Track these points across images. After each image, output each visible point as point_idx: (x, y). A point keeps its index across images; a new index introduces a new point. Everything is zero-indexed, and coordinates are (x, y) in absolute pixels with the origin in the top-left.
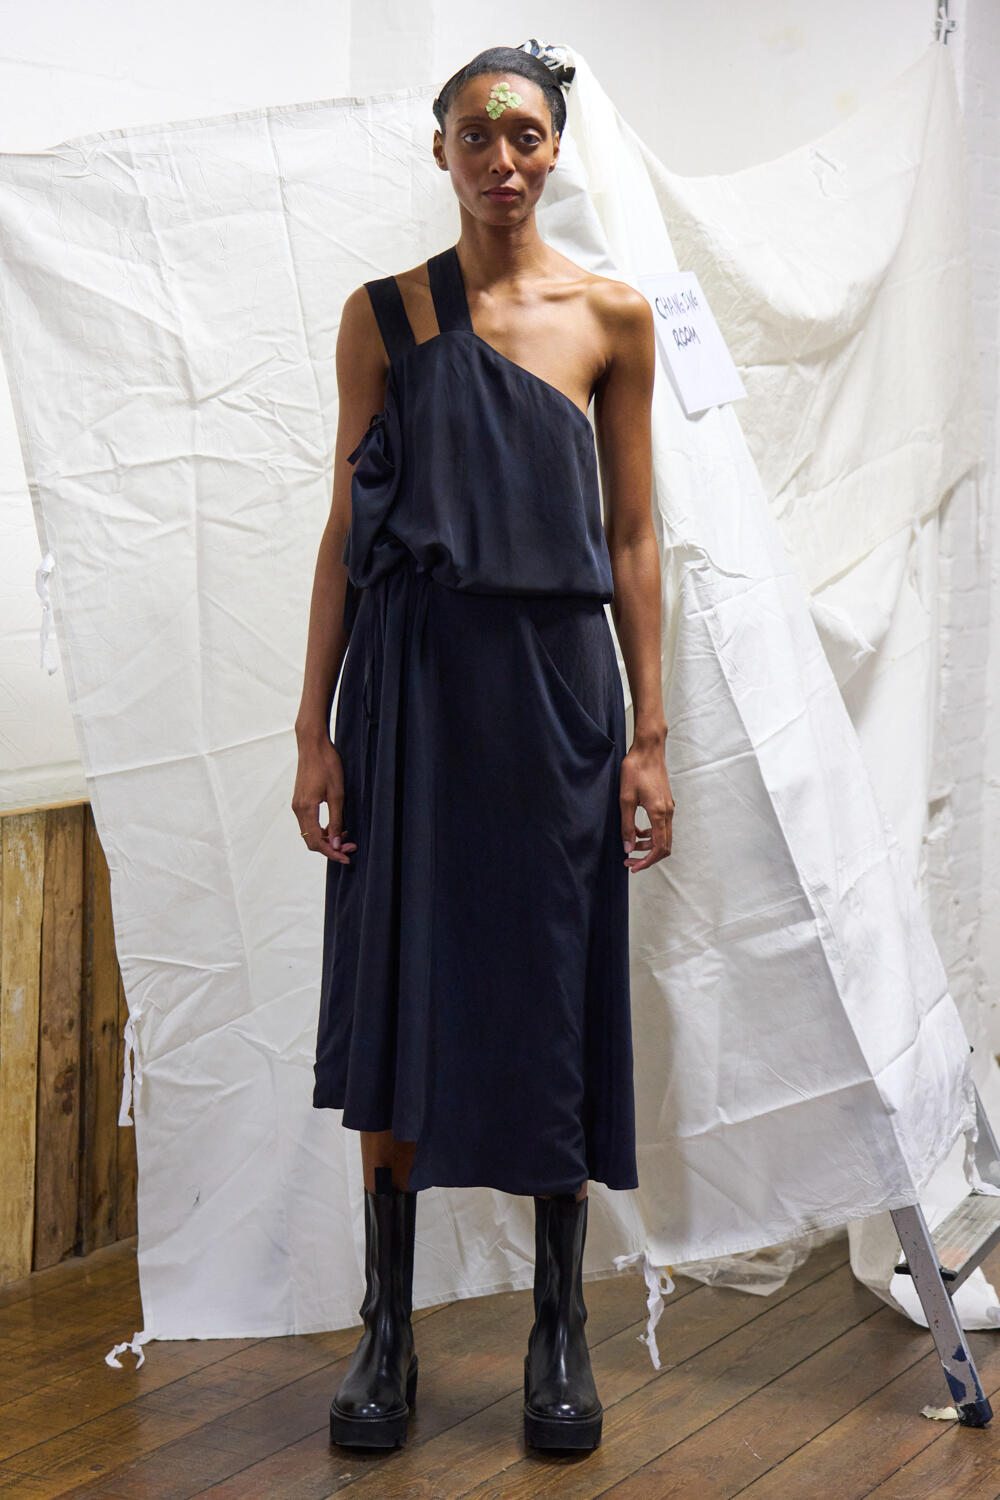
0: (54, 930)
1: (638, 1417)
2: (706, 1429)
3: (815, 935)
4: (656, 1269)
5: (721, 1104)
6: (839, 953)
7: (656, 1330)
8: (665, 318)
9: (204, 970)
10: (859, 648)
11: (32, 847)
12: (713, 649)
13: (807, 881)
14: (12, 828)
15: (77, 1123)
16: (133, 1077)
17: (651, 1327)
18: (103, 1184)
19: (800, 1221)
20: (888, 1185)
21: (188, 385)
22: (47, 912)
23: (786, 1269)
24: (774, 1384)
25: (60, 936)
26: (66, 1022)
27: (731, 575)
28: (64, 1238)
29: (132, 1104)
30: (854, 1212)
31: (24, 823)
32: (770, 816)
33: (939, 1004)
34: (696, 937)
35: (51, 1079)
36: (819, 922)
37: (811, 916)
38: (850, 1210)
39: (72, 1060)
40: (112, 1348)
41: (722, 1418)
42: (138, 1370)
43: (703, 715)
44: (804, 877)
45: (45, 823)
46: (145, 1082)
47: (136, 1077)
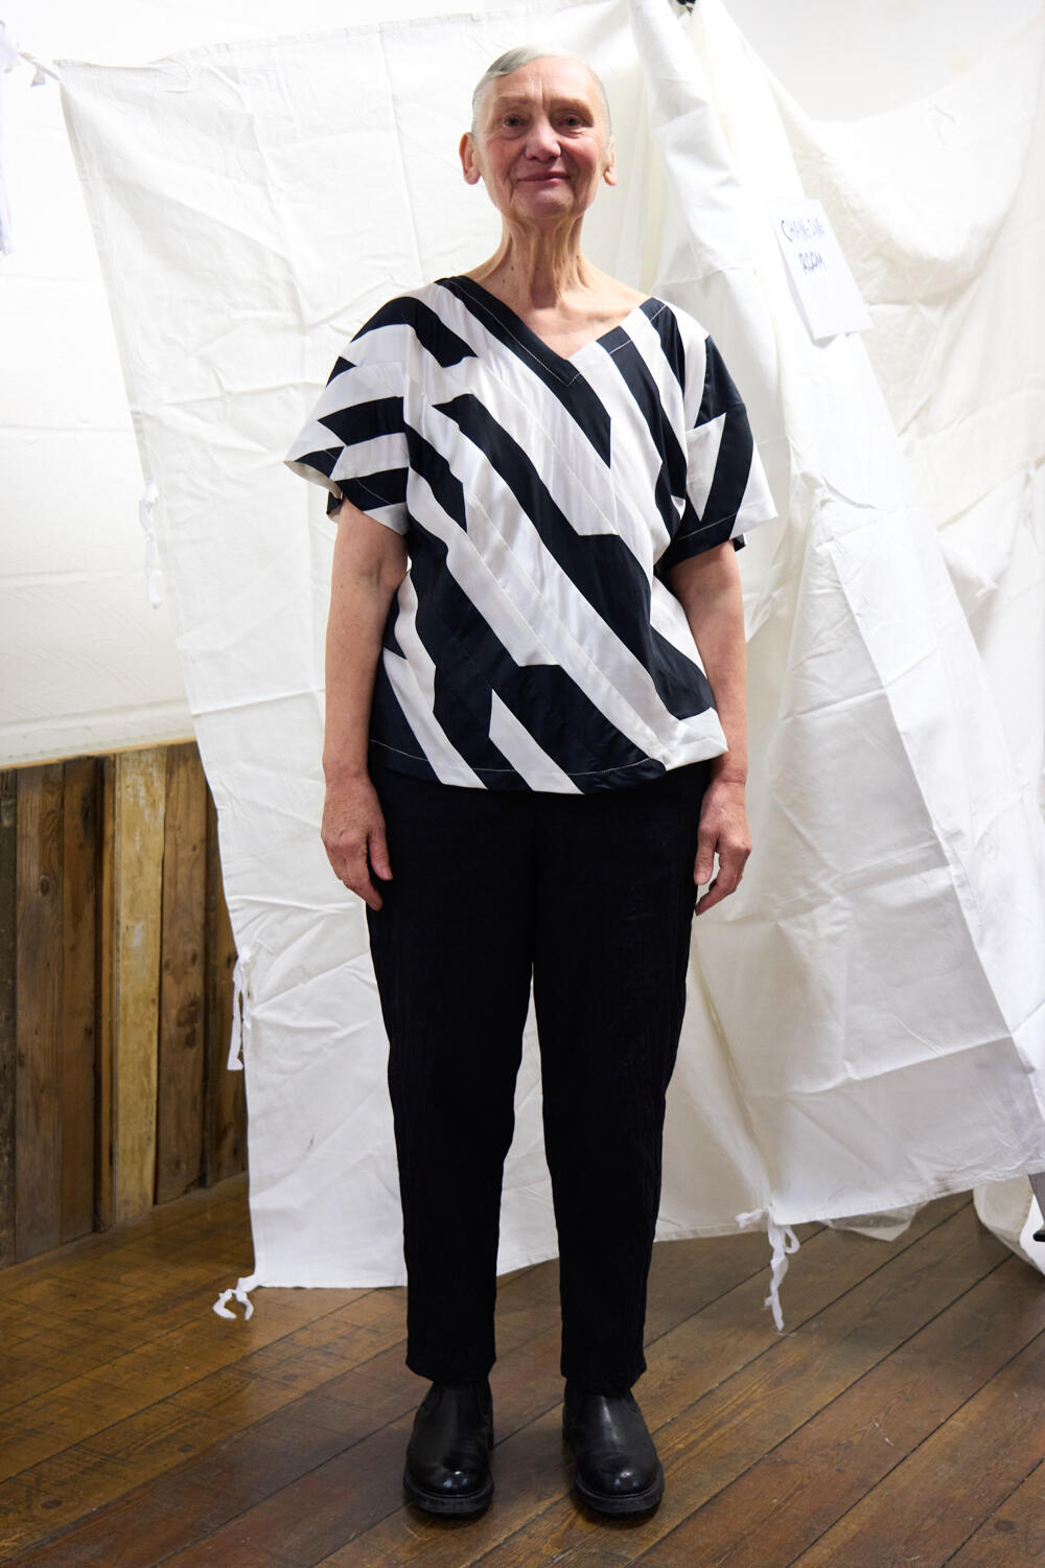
0: (176, 868)
1: (761, 1390)
2: (832, 1406)
3: (949, 883)
4: (780, 1227)
5: (851, 1059)
6: (974, 902)
7: (780, 1289)
8: (790, 240)
9: (317, 911)
10: (982, 586)
11: (152, 783)
12: (838, 582)
13: (940, 825)
14: (130, 764)
15: (201, 1057)
18: (227, 1116)
19: (932, 1183)
20: (1026, 1148)
21: (297, 309)
22: (168, 848)
24: (904, 1348)
25: (183, 870)
26: (190, 956)
27: (859, 506)
28: (188, 1170)
29: (241, 1048)
30: (990, 1175)
31: (144, 758)
32: (901, 757)
34: (825, 885)
35: (173, 1013)
36: (953, 869)
38: (986, 1173)
39: (195, 995)
40: (221, 1295)
41: (849, 1391)
42: (247, 1322)
43: (830, 652)
44: (937, 822)
45: (165, 759)
46: (253, 1027)
47: (245, 1022)
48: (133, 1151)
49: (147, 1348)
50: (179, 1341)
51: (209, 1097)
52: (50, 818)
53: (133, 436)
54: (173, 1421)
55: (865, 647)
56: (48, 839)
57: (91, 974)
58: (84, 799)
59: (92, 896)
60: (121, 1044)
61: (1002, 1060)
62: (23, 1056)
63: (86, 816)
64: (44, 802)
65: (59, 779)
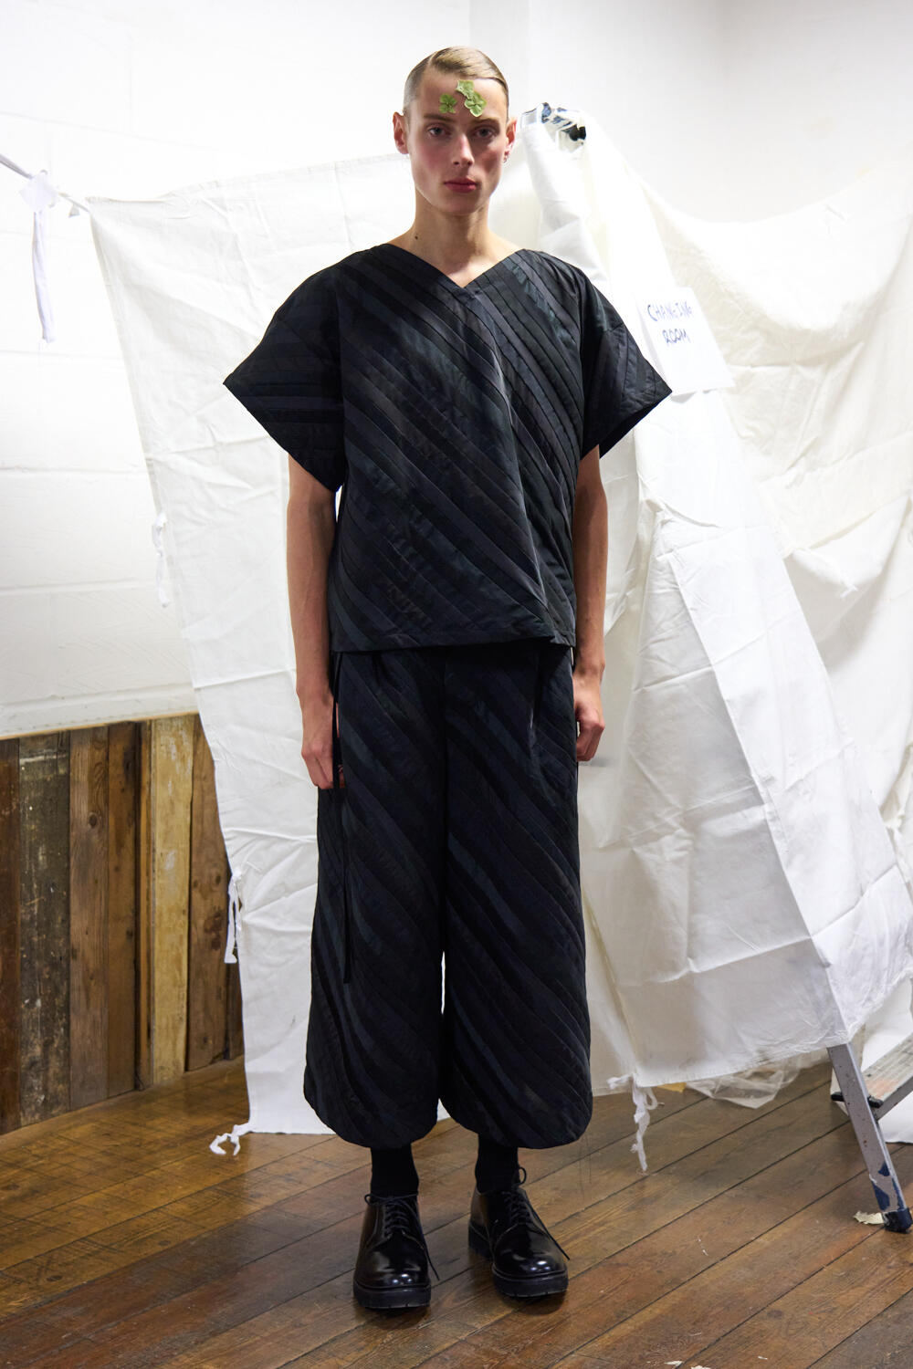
0: (202, 807)
1: (617, 1213)
2: (669, 1226)
3: (763, 818)
4: (642, 1090)
5: (692, 957)
6: (783, 833)
7: (644, 1139)
8: (656, 319)
9: (294, 841)
11: (182, 743)
12: (677, 584)
13: (757, 772)
14: (164, 728)
16: (235, 924)
17: (639, 1137)
19: (755, 1054)
20: (824, 1026)
22: (196, 793)
23: (775, 1085)
24: (741, 1186)
25: (208, 811)
26: (214, 878)
27: (703, 525)
28: (213, 1045)
29: (236, 945)
30: (798, 1048)
31: (175, 723)
33: (887, 874)
34: (668, 819)
35: (201, 922)
36: (767, 807)
38: (794, 1046)
39: (219, 908)
40: (218, 1137)
41: (686, 1216)
42: (233, 1157)
43: (669, 638)
44: (755, 770)
46: (244, 930)
47: (238, 927)
49: (154, 1172)
50: (179, 1169)
51: (231, 988)
52: (98, 768)
53: (147, 476)
54: (160, 1224)
55: (697, 635)
56: (96, 784)
57: (132, 889)
58: (125, 754)
59: (132, 830)
60: (157, 945)
61: (804, 958)
62: (76, 951)
63: (127, 767)
64: (92, 756)
65: (105, 738)
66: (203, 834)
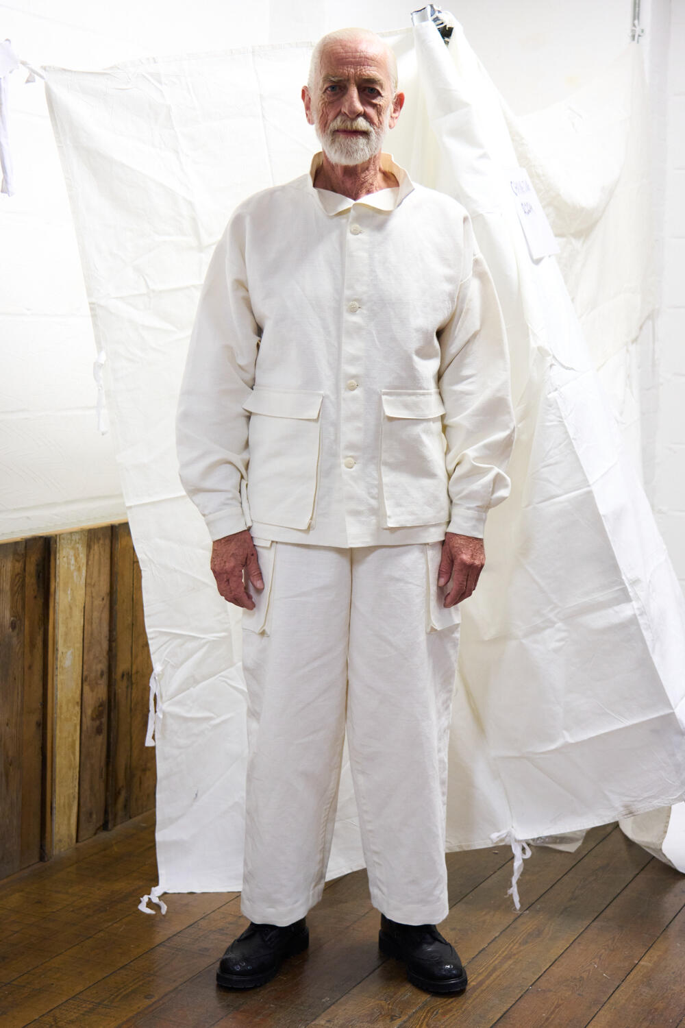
0: (92, 611)
1: (515, 947)
2: (564, 955)
3: (632, 613)
4: (518, 841)
5: (567, 729)
6: (649, 625)
7: (518, 883)
8: (516, 194)
9: (204, 638)
11: (79, 555)
12: (561, 417)
13: (627, 576)
15: (105, 740)
16: (156, 712)
18: (121, 781)
19: (622, 809)
20: (682, 784)
21: (198, 236)
22: (88, 599)
24: (600, 918)
25: (96, 614)
26: (99, 673)
27: (567, 368)
28: (97, 819)
29: (154, 731)
31: (74, 538)
32: (601, 531)
34: (551, 616)
35: (89, 712)
36: (635, 604)
37: (628, 599)
39: (102, 699)
40: (141, 899)
41: (573, 946)
42: (164, 915)
43: (556, 463)
44: (625, 573)
45: (86, 538)
46: (163, 716)
47: (158, 713)
48: (64, 806)
49: (102, 934)
50: (122, 929)
51: (110, 768)
52: (18, 578)
53: (89, 319)
54: (134, 980)
55: (578, 460)
56: (16, 592)
57: (41, 685)
58: (37, 565)
59: (41, 632)
60: (58, 733)
61: (668, 727)
63: (39, 576)
64: (14, 567)
65: (23, 552)
66: (92, 634)
